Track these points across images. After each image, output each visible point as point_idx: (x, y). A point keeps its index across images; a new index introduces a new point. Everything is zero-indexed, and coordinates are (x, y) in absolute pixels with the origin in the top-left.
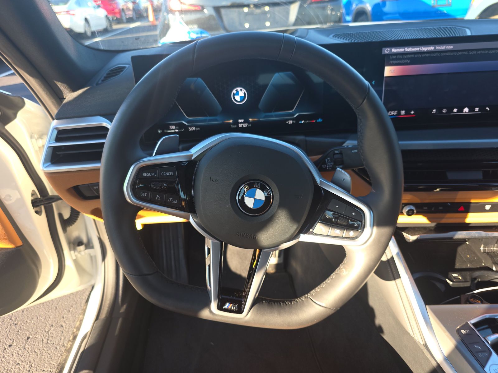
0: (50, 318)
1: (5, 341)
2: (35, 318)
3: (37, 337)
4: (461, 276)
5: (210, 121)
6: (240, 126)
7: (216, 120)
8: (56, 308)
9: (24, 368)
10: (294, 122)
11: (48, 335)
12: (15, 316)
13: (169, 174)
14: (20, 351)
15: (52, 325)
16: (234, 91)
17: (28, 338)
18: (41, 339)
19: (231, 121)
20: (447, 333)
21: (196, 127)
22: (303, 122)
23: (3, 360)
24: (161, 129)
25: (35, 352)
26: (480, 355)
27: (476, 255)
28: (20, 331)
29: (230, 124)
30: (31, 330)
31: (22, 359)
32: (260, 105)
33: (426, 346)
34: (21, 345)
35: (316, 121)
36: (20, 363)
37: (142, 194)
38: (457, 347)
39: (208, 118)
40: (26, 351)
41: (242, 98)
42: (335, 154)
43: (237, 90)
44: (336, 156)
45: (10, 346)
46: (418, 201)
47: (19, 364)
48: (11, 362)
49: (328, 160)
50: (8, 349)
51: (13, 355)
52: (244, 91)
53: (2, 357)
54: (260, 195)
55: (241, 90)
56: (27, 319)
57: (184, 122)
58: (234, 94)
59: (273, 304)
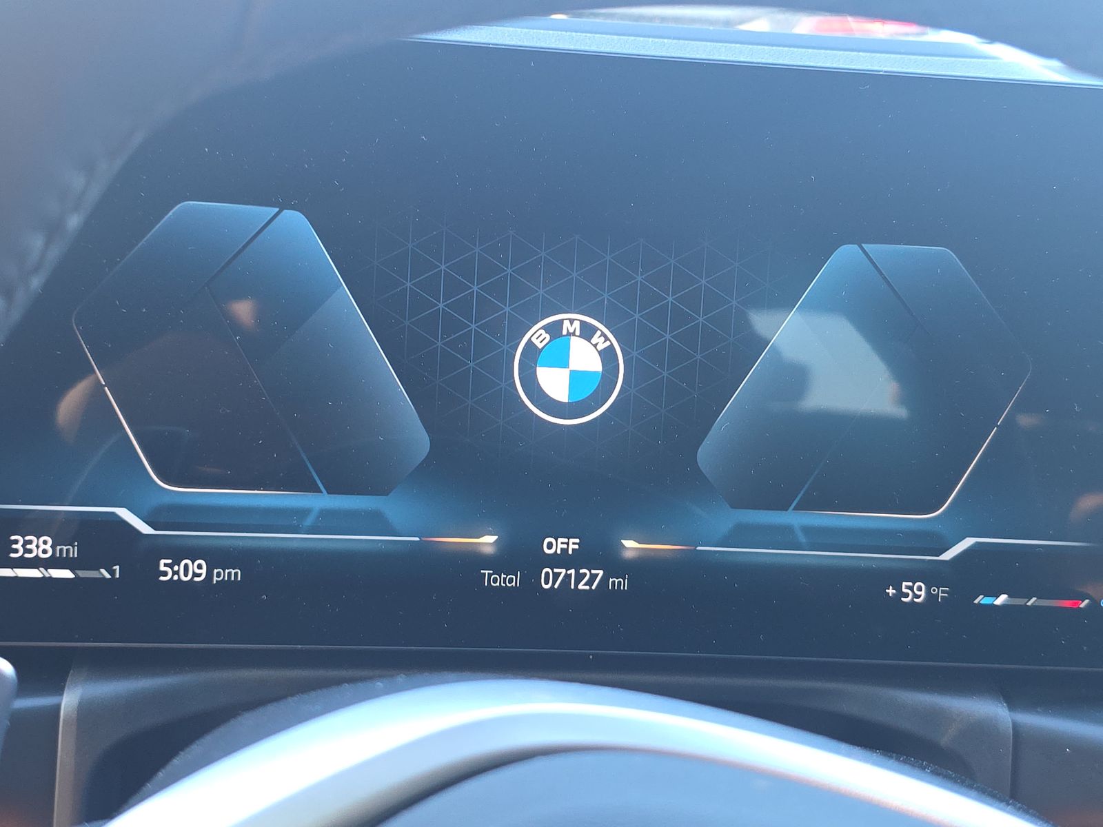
5: (328, 521)
6: (550, 579)
7: (376, 523)
10: (941, 593)
16: (537, 335)
19: (488, 541)
21: (216, 558)
22: (1002, 600)
29: (476, 560)
32: (707, 454)
39: (319, 502)
43: (555, 330)
52: (605, 337)
55: (588, 332)
57: (124, 514)
58: (532, 353)
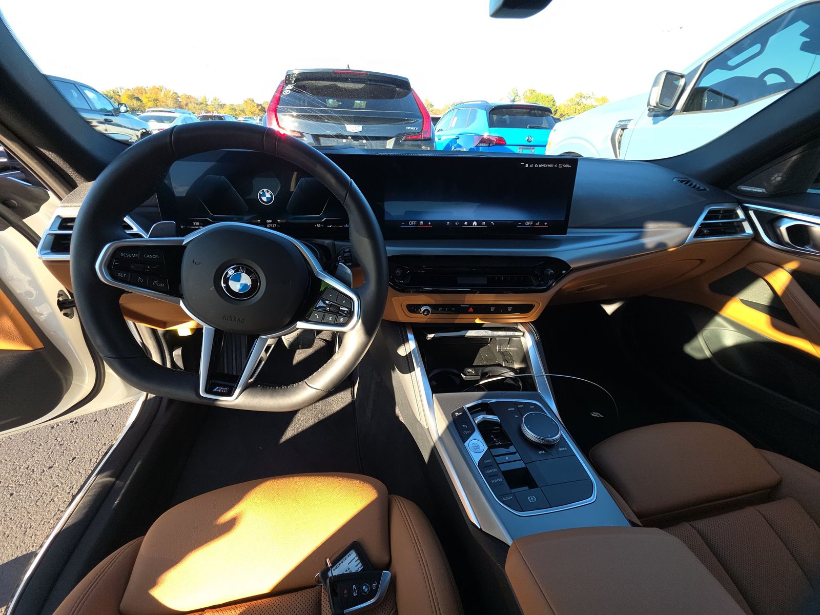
0: (103, 436)
1: (45, 463)
2: (86, 438)
3: (85, 457)
4: (475, 371)
6: (268, 226)
8: (113, 426)
9: (63, 490)
10: (322, 225)
11: (98, 454)
12: (62, 436)
13: (154, 257)
14: (61, 472)
15: (105, 444)
16: (261, 192)
17: (74, 458)
18: (89, 459)
20: (444, 416)
22: (331, 226)
23: (39, 483)
24: (183, 225)
25: (79, 472)
26: (465, 432)
27: (494, 355)
28: (65, 451)
30: (78, 450)
31: (62, 481)
32: (287, 208)
33: (428, 429)
34: (63, 467)
35: (343, 226)
36: (59, 485)
37: (121, 275)
38: (448, 427)
39: (234, 216)
40: (69, 472)
41: (269, 200)
42: (345, 252)
43: (263, 191)
44: (346, 255)
45: (50, 468)
46: (434, 302)
47: (57, 486)
48: (48, 484)
49: (340, 258)
50: (47, 472)
51: (51, 477)
52: (270, 192)
53: (38, 480)
54: (246, 279)
55: (268, 191)
56: (76, 438)
57: (208, 219)
58: (260, 195)
59: (268, 388)
